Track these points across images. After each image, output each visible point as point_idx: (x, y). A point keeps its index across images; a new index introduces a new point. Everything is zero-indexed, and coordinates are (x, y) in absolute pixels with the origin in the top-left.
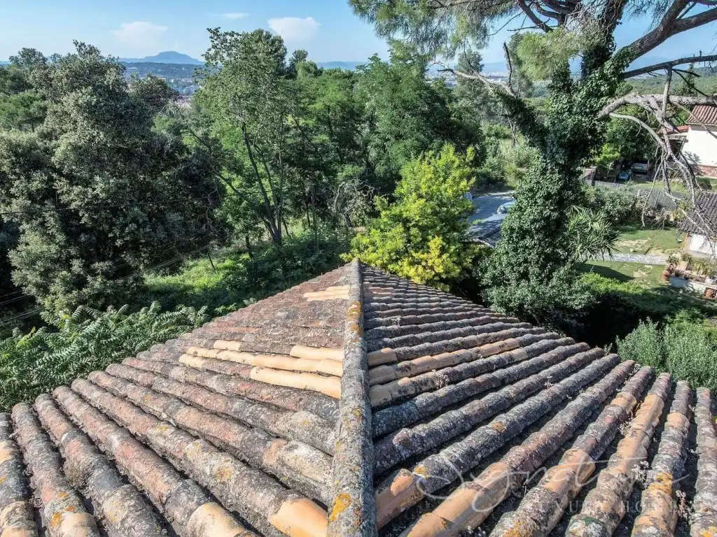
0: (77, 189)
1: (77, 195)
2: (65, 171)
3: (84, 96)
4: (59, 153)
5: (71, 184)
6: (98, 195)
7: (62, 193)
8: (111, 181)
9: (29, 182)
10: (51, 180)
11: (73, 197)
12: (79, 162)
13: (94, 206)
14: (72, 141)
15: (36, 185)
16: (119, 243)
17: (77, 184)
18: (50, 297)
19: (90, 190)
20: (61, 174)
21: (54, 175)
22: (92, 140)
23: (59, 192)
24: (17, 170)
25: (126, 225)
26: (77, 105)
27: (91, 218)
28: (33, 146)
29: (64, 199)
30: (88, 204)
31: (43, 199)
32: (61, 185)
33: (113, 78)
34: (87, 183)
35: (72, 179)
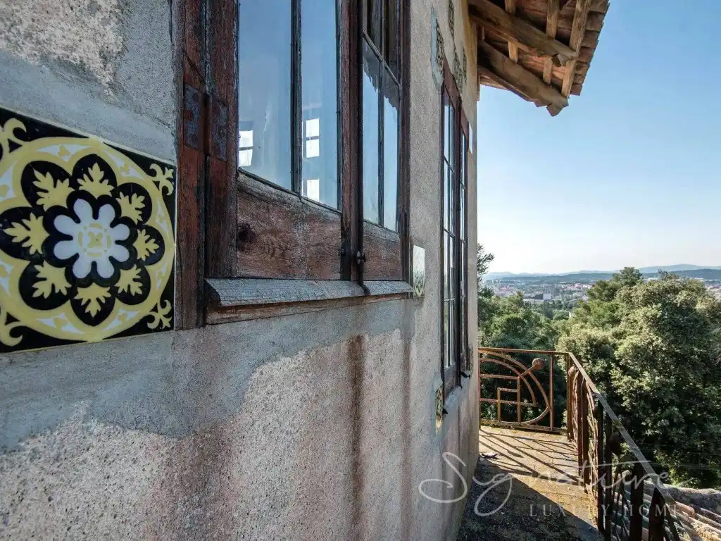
0: (626, 378)
1: (626, 383)
2: (621, 363)
3: (654, 310)
4: (621, 349)
5: (623, 374)
6: (643, 387)
7: (615, 379)
8: (657, 378)
9: (594, 366)
10: (610, 367)
11: (622, 382)
12: (635, 357)
13: (639, 395)
14: (634, 342)
15: (598, 369)
17: (628, 375)
19: (637, 381)
20: (618, 365)
21: (613, 365)
22: (650, 343)
23: (613, 377)
24: (589, 356)
25: (660, 419)
26: (645, 315)
27: (630, 403)
28: (605, 341)
29: (615, 383)
30: (631, 392)
31: (599, 380)
32: (616, 373)
33: (683, 298)
34: (636, 375)
35: (625, 370)
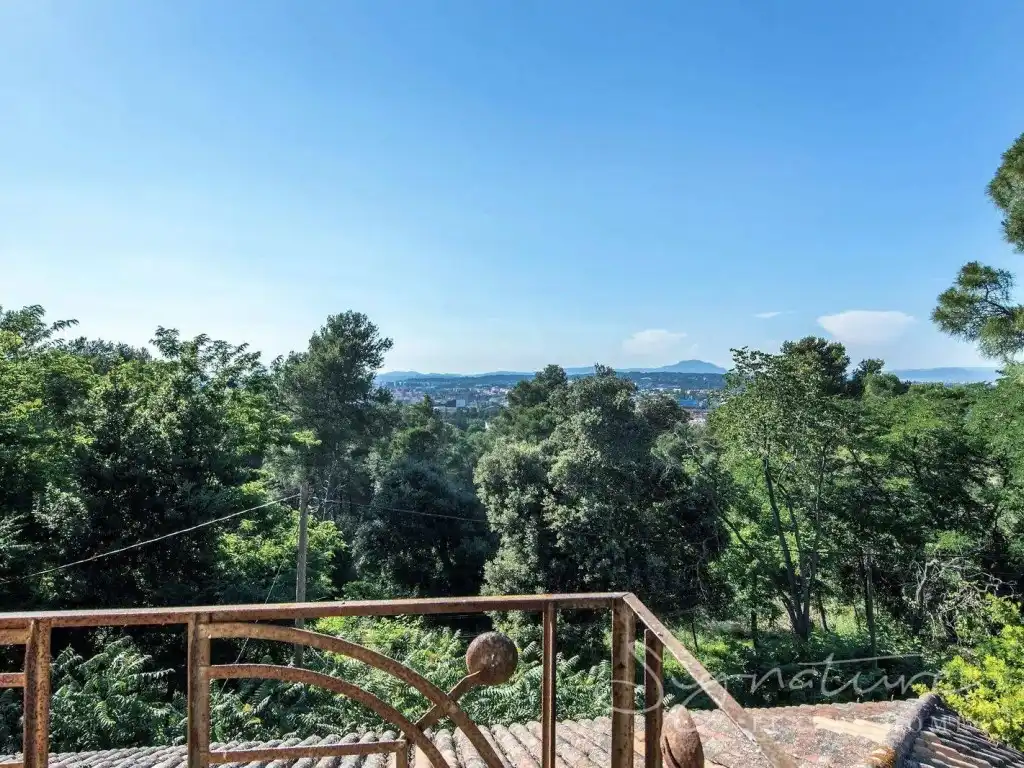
0: (561, 509)
1: (560, 515)
2: (555, 488)
3: (592, 416)
4: (555, 468)
5: (558, 503)
6: (579, 518)
7: (548, 511)
8: (597, 505)
9: (522, 495)
10: (542, 495)
11: (556, 516)
12: (571, 480)
13: (572, 530)
14: (570, 458)
15: (527, 498)
16: (587, 579)
17: (562, 504)
18: (506, 625)
19: (573, 511)
20: (551, 491)
21: (545, 491)
22: (588, 459)
23: (545, 509)
24: (516, 482)
25: (600, 559)
26: (583, 423)
27: (566, 542)
28: (535, 459)
29: (548, 517)
30: (568, 526)
31: (529, 514)
32: (548, 502)
33: (622, 398)
34: (573, 503)
35: (560, 498)
